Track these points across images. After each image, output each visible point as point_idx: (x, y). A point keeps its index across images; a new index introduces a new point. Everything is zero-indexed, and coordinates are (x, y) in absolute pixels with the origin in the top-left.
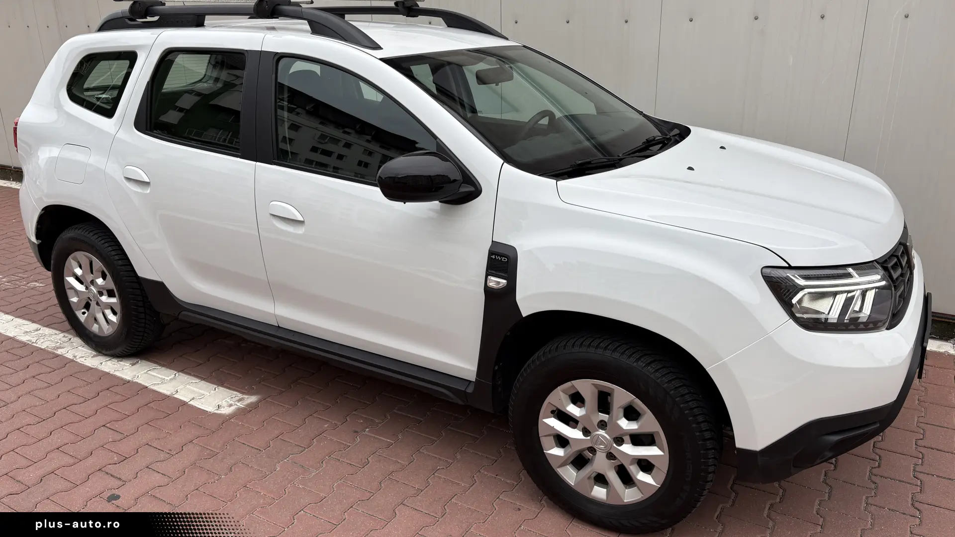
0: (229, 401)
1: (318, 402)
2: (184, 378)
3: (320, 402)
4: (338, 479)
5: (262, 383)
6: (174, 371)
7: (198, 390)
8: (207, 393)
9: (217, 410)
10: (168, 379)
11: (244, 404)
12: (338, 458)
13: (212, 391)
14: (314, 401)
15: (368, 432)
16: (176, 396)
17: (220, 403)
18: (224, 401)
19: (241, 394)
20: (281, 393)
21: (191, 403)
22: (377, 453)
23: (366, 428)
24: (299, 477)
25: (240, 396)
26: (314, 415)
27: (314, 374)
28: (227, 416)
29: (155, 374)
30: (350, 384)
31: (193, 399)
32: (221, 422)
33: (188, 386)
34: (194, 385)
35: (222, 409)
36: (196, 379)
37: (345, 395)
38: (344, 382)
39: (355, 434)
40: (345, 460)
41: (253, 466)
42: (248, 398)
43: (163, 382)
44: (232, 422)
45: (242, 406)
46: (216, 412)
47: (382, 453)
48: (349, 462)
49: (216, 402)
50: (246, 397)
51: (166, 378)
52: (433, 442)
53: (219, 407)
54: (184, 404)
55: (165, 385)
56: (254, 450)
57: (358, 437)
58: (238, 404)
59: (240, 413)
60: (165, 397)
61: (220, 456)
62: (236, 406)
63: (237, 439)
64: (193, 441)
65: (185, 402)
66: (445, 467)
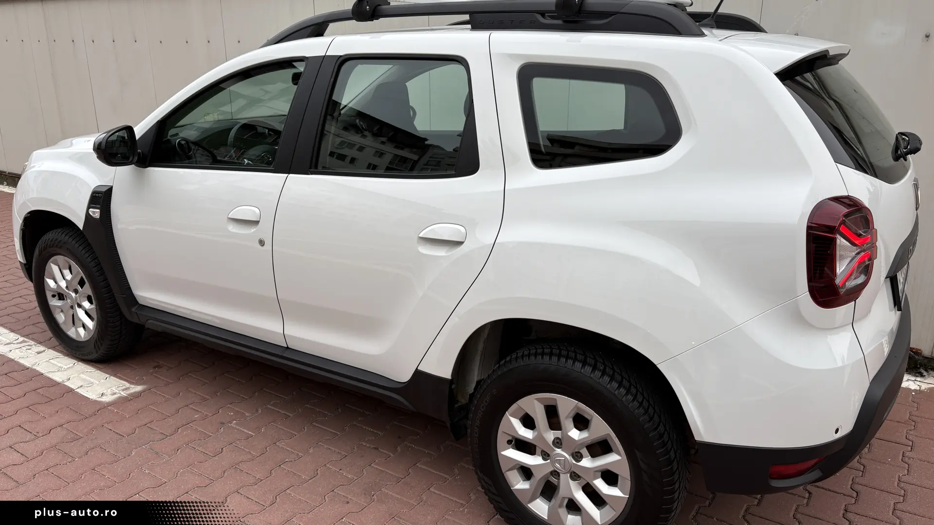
0: (114, 390)
1: (198, 395)
2: (80, 367)
3: (200, 394)
4: (185, 466)
5: (154, 374)
6: (74, 360)
7: (89, 378)
8: (96, 382)
9: (99, 397)
10: (66, 367)
11: (127, 393)
12: (195, 447)
13: (102, 381)
14: (195, 393)
15: (236, 424)
16: (67, 384)
17: (105, 392)
18: (110, 389)
19: (129, 383)
20: (168, 384)
21: (78, 390)
22: (233, 444)
23: (234, 420)
24: (149, 462)
25: (127, 385)
26: (190, 406)
27: (206, 368)
28: (107, 403)
29: (56, 363)
30: (236, 379)
31: (81, 386)
32: (97, 409)
33: (82, 375)
34: (88, 373)
35: (105, 397)
36: (93, 369)
37: (227, 390)
38: (231, 377)
39: (221, 425)
40: (201, 449)
41: (110, 451)
42: (134, 388)
43: (60, 370)
44: (109, 409)
45: (125, 395)
46: (98, 399)
47: (239, 444)
48: (203, 451)
49: (102, 390)
50: (132, 386)
51: (64, 367)
52: (292, 436)
53: (102, 395)
54: (71, 390)
55: (60, 372)
56: (116, 436)
57: (222, 428)
58: (122, 393)
59: (121, 402)
60: (56, 384)
61: (81, 441)
62: (119, 395)
63: (106, 425)
64: (63, 426)
65: (72, 389)
66: (293, 460)
